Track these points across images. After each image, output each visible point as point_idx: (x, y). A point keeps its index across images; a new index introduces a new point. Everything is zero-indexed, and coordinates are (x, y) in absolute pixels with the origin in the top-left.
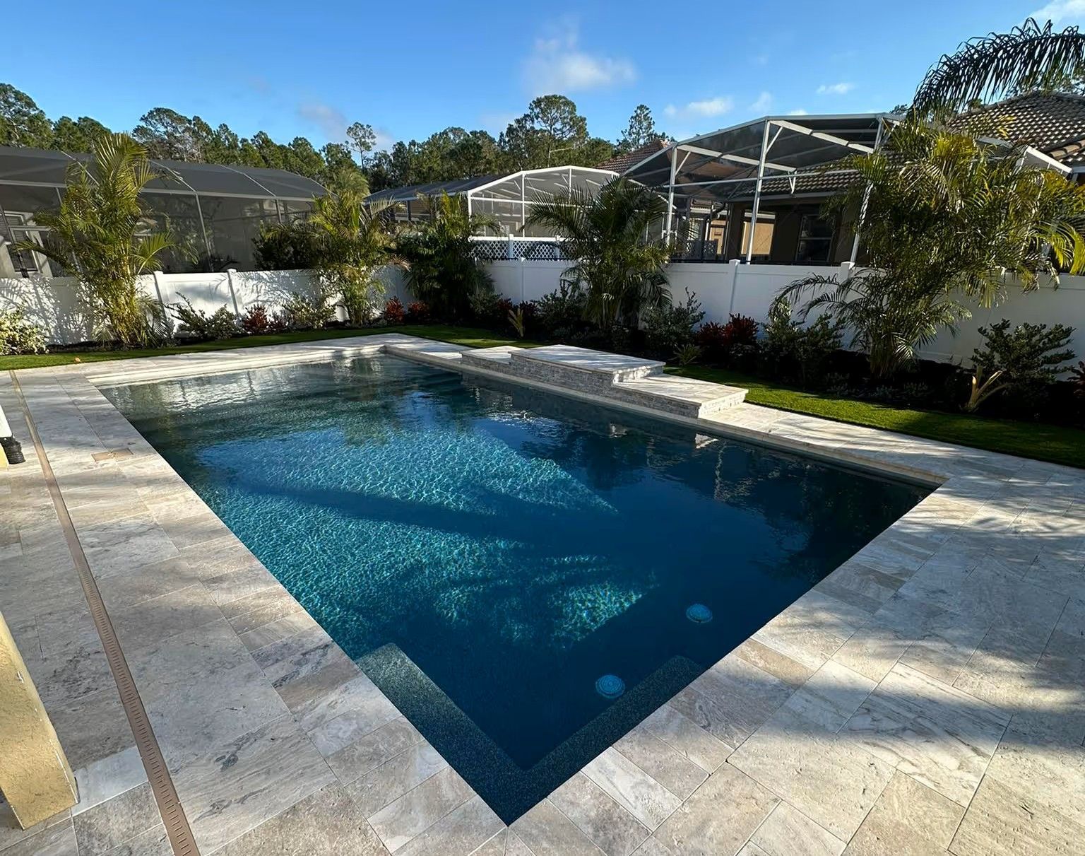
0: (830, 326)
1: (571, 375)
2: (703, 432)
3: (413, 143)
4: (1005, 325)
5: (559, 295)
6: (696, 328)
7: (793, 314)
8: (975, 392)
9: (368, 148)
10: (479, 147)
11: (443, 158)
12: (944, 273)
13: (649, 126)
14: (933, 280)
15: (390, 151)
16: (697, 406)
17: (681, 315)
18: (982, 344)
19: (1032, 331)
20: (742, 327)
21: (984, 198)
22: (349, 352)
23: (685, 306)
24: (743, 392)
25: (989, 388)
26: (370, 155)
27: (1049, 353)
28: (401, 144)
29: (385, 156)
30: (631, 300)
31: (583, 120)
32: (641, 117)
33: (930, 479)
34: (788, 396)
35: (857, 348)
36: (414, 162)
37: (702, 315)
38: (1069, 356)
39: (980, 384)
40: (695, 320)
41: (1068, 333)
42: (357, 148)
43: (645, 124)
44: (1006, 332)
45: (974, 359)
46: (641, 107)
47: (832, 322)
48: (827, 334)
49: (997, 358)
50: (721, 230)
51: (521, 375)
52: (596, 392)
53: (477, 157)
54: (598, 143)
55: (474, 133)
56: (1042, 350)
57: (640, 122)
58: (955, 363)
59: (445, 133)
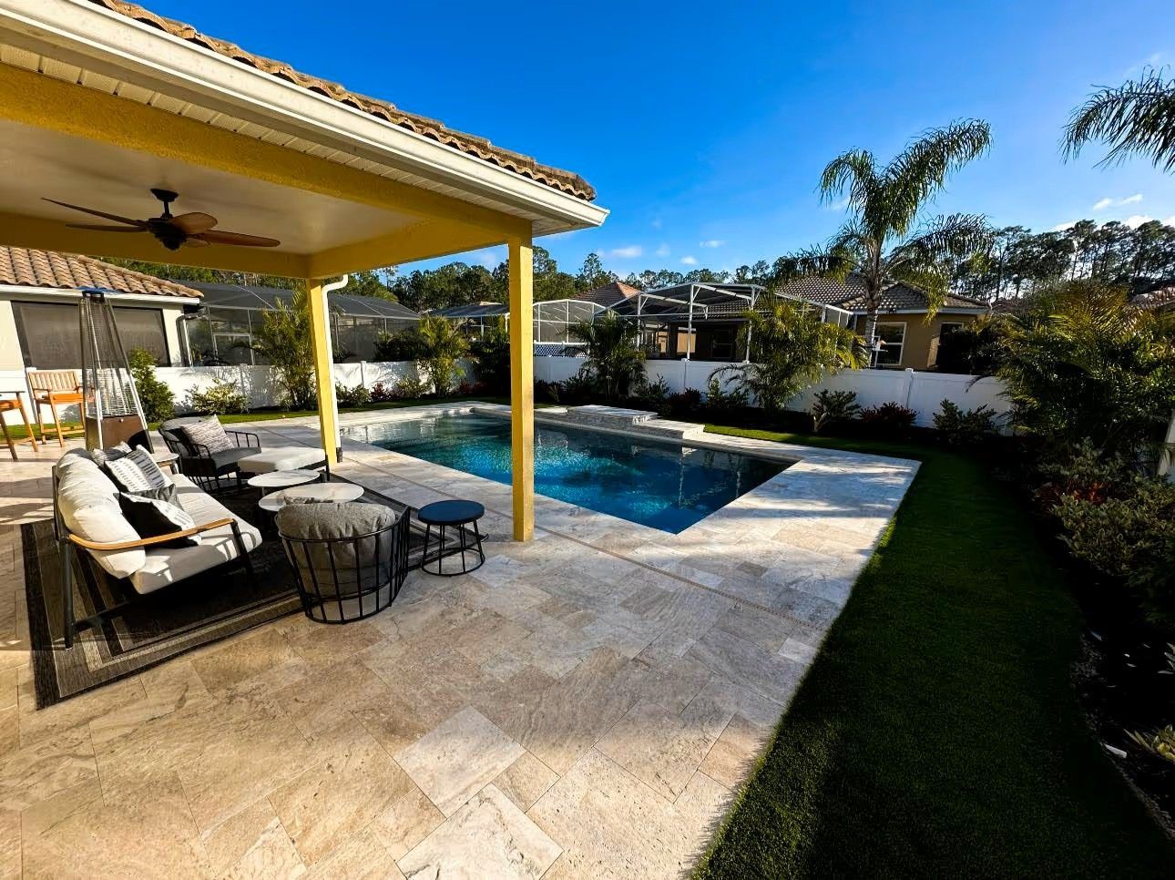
0: (741, 394)
1: (606, 420)
2: (686, 446)
3: (427, 272)
4: (826, 392)
5: (578, 377)
6: (666, 396)
7: (722, 387)
8: (816, 424)
9: (392, 274)
10: (478, 277)
11: (449, 282)
12: (793, 367)
13: (598, 266)
14: (788, 371)
15: (409, 276)
16: (682, 433)
17: (656, 388)
18: (816, 401)
19: (839, 395)
20: (693, 395)
21: (806, 335)
22: (452, 412)
23: (658, 384)
24: (702, 426)
25: (823, 421)
26: (394, 278)
27: (849, 405)
28: (418, 272)
29: (405, 280)
30: (623, 380)
31: (554, 262)
32: (592, 260)
33: (793, 458)
34: (726, 429)
35: (756, 405)
36: (428, 284)
37: (668, 389)
38: (857, 406)
39: (817, 420)
40: (665, 391)
41: (854, 395)
42: (384, 274)
43: (595, 265)
44: (828, 395)
45: (814, 409)
46: (591, 255)
47: (742, 391)
48: (741, 397)
49: (825, 407)
50: (664, 339)
51: (574, 422)
52: (623, 429)
53: (477, 283)
54: (563, 276)
55: (474, 267)
56: (845, 403)
57: (591, 264)
58: (807, 412)
59: (451, 265)
